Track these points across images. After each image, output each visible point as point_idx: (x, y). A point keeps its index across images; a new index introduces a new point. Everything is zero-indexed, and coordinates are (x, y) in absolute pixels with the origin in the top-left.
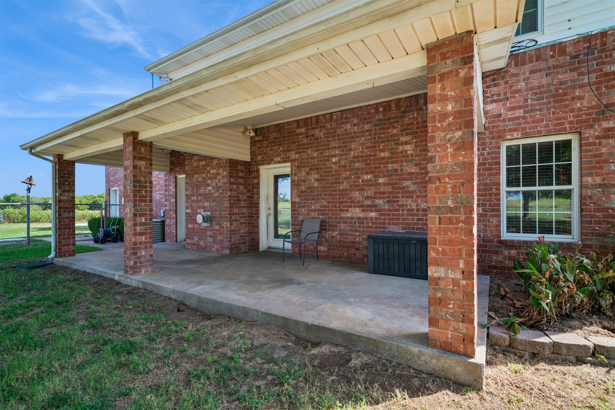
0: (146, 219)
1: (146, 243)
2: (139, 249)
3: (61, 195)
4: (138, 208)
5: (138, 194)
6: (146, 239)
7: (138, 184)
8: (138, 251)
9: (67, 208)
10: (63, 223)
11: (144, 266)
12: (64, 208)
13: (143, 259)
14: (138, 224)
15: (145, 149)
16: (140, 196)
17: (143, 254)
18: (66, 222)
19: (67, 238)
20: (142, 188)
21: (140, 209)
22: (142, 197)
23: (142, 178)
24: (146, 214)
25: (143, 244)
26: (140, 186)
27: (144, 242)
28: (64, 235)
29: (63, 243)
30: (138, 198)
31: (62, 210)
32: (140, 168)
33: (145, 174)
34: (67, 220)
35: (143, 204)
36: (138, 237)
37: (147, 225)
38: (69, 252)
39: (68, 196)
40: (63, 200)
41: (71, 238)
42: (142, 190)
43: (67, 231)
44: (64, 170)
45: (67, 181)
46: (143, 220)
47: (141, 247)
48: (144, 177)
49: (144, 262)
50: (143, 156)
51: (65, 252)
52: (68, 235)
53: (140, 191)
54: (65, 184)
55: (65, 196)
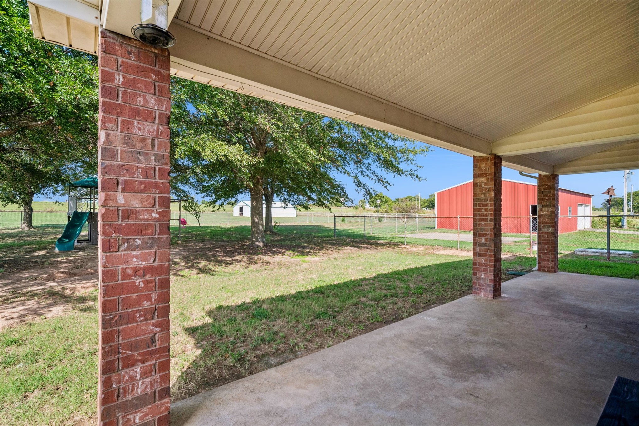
0: (486, 240)
1: (486, 266)
2: (478, 270)
3: (541, 210)
4: (478, 227)
5: (478, 213)
6: (486, 261)
7: (477, 203)
8: (478, 272)
9: (547, 223)
10: (542, 238)
11: (483, 289)
12: (544, 223)
13: (481, 282)
14: (478, 243)
15: (486, 164)
16: (480, 215)
17: (483, 276)
18: (546, 237)
19: (546, 254)
20: (483, 206)
21: (480, 229)
22: (482, 216)
23: (482, 196)
24: (486, 234)
25: (482, 266)
26: (479, 205)
27: (484, 264)
28: (544, 250)
29: (542, 258)
30: (478, 217)
31: (542, 225)
32: (481, 186)
33: (486, 191)
34: (546, 235)
35: (483, 223)
36: (478, 257)
37: (487, 246)
38: (548, 268)
39: (548, 211)
40: (543, 215)
41: (550, 254)
42: (482, 209)
43: (546, 246)
44: (543, 185)
45: (547, 196)
46: (483, 241)
47: (481, 268)
48: (484, 194)
49: (483, 286)
50: (483, 172)
51: (544, 267)
52: (547, 250)
53: (480, 210)
54: (545, 199)
55: (544, 211)
